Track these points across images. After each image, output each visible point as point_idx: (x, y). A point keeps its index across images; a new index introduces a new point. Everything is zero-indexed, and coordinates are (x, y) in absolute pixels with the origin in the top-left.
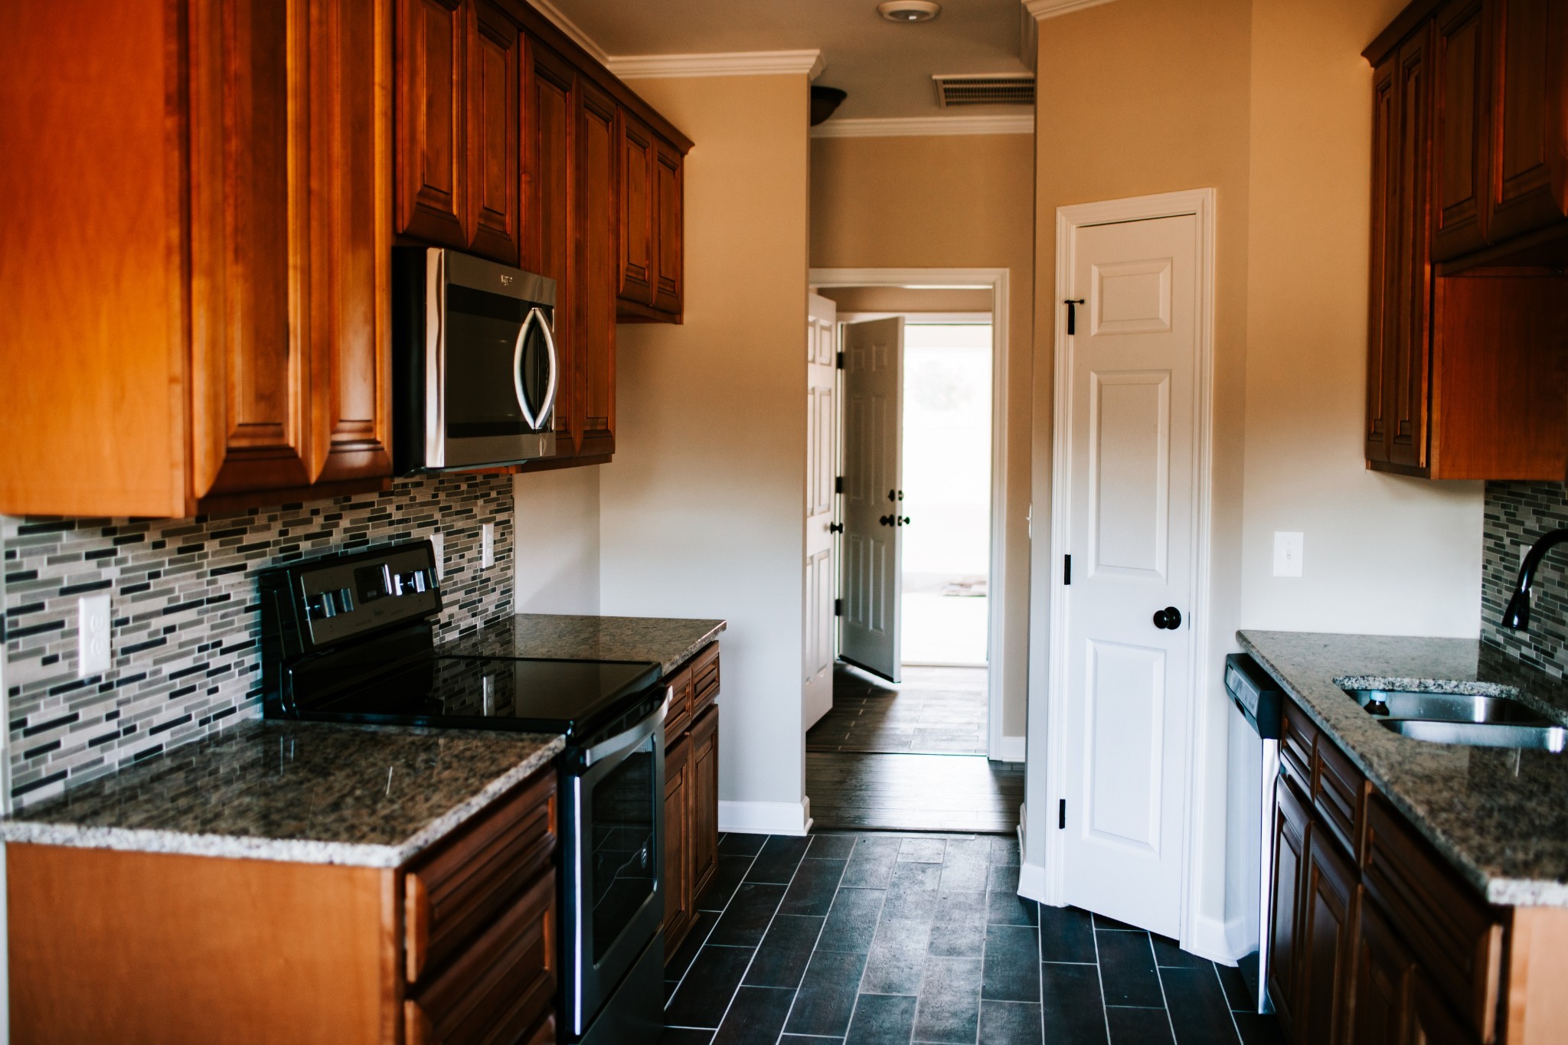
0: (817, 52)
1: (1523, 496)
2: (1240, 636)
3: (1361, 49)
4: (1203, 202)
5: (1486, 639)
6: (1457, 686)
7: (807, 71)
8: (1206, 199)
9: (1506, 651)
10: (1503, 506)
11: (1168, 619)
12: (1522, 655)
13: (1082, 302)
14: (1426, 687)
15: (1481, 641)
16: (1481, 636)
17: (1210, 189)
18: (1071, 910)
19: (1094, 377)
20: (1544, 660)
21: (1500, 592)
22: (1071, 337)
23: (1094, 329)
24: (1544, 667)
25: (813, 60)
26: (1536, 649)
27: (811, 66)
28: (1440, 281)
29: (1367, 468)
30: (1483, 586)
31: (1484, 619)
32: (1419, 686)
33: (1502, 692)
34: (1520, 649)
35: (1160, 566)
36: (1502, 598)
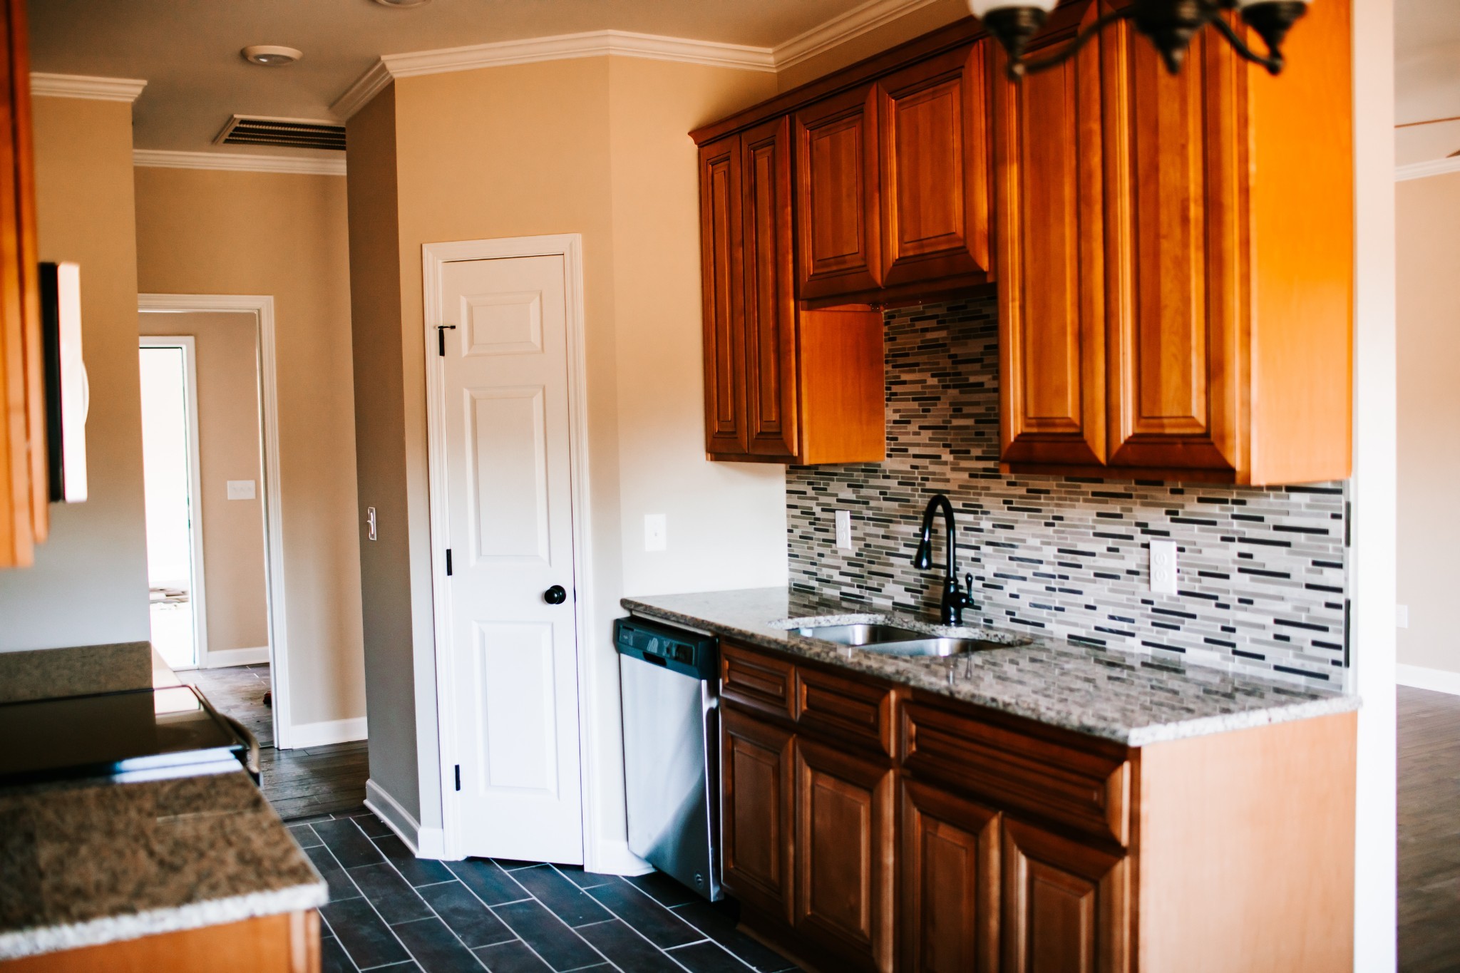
0: (144, 82)
1: (835, 474)
2: (625, 603)
3: (689, 130)
4: (571, 245)
5: (795, 585)
6: (839, 620)
7: (132, 100)
8: (573, 243)
9: (823, 592)
10: (809, 483)
11: (554, 595)
12: (841, 593)
13: (453, 327)
14: (819, 623)
15: (790, 588)
16: (790, 584)
17: (578, 234)
18: (471, 860)
19: (467, 394)
20: (869, 594)
21: (811, 548)
22: (442, 357)
23: (465, 351)
24: (871, 599)
25: (139, 91)
26: (859, 587)
27: (137, 96)
28: (803, 314)
29: (707, 459)
30: (789, 545)
31: (791, 570)
32: (815, 623)
33: (870, 620)
34: (840, 589)
35: (542, 551)
36: (814, 553)
